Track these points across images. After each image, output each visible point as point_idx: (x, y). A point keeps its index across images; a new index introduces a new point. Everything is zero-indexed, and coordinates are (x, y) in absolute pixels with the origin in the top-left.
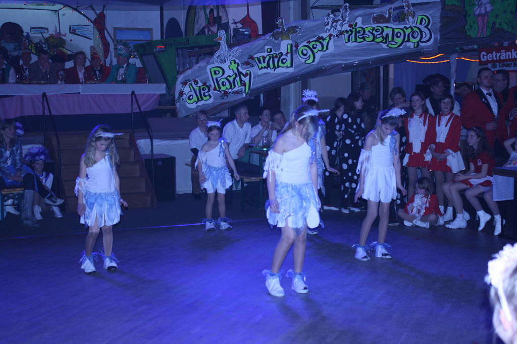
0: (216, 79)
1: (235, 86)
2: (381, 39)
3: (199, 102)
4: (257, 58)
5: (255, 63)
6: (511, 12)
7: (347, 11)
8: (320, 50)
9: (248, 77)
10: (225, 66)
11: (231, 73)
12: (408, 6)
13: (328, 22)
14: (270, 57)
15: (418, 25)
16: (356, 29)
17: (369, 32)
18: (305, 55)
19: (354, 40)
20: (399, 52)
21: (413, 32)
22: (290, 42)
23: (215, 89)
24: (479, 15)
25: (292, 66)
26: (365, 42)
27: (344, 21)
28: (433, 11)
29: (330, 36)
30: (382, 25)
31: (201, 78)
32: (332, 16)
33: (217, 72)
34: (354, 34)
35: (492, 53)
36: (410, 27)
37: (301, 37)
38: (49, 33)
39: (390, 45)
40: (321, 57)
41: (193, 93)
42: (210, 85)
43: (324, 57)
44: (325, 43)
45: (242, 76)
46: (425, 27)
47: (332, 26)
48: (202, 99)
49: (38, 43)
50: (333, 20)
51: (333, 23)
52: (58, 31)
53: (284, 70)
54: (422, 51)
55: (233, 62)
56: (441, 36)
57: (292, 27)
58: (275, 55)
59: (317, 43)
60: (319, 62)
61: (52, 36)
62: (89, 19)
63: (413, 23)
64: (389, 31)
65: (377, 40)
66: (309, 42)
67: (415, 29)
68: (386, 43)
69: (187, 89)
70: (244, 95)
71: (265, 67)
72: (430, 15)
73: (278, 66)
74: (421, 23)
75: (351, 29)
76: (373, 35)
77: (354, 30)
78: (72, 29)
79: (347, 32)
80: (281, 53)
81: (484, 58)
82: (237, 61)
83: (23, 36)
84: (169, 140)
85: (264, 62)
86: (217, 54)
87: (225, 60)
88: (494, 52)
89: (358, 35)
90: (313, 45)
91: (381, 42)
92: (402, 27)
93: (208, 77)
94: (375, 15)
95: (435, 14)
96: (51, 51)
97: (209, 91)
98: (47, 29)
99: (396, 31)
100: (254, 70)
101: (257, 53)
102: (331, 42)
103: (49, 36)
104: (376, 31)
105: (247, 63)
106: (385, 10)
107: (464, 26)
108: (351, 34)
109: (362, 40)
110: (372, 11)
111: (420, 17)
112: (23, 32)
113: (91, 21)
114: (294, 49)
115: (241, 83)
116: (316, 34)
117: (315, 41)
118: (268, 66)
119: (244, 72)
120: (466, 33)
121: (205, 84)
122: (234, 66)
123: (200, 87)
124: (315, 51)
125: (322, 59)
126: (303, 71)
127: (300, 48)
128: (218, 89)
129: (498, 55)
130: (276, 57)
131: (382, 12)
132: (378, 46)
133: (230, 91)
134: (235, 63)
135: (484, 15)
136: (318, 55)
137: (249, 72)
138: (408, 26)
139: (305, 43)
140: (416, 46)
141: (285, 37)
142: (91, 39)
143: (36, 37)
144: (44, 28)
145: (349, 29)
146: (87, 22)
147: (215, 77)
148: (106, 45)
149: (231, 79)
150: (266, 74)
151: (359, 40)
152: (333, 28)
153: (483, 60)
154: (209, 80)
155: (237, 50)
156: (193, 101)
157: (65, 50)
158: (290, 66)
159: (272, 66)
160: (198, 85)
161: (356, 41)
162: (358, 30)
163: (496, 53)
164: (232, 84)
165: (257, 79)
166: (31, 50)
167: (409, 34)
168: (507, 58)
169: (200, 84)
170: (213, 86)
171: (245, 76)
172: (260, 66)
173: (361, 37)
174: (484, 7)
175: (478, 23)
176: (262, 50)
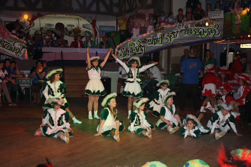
0: (131, 48)
1: (139, 51)
2: (198, 33)
3: (124, 57)
4: (148, 40)
5: (146, 42)
6: (248, 24)
7: (184, 21)
8: (173, 37)
9: (144, 47)
10: (135, 43)
11: (137, 46)
12: (210, 20)
13: (177, 26)
14: (153, 40)
15: (214, 28)
16: (188, 29)
17: (193, 30)
18: (167, 39)
19: (187, 33)
20: (206, 39)
21: (212, 31)
22: (161, 34)
23: (131, 52)
24: (237, 24)
25: (162, 43)
26: (192, 34)
27: (183, 25)
28: (220, 22)
29: (177, 32)
30: (199, 28)
31: (126, 47)
32: (178, 23)
33: (132, 45)
34: (187, 31)
35: (241, 41)
36: (211, 28)
37: (166, 32)
38: (75, 27)
39: (202, 36)
40: (174, 40)
41: (122, 53)
42: (129, 50)
43: (175, 40)
44: (175, 34)
45: (142, 47)
46: (217, 29)
47: (178, 28)
48: (126, 56)
49: (70, 31)
50: (179, 25)
51: (179, 26)
52: (78, 26)
53: (159, 45)
54: (215, 39)
55: (138, 41)
56: (223, 32)
57: (162, 28)
58: (155, 39)
59: (172, 34)
60: (173, 42)
61: (76, 29)
62: (89, 22)
63: (212, 27)
64: (202, 30)
65: (196, 34)
66: (169, 34)
67: (213, 29)
68: (200, 35)
69: (120, 52)
70: (142, 55)
71: (151, 44)
72: (219, 24)
73: (156, 43)
74: (215, 27)
75: (186, 29)
76: (195, 31)
77: (187, 29)
78: (84, 26)
79: (184, 30)
80: (157, 38)
81: (238, 42)
82: (140, 41)
83: (64, 28)
84: (110, 71)
85: (151, 41)
86: (132, 38)
87: (135, 40)
88: (241, 40)
89: (189, 31)
90: (170, 35)
91: (199, 34)
92: (207, 28)
93: (128, 47)
94: (196, 23)
95: (221, 24)
96: (75, 34)
97: (128, 52)
98: (74, 25)
99: (205, 30)
100: (147, 45)
101: (148, 38)
102: (178, 34)
103: (74, 28)
104: (196, 30)
105: (144, 42)
106: (200, 21)
107: (232, 29)
108: (186, 31)
109: (190, 33)
110: (195, 21)
111: (215, 25)
112: (64, 27)
113: (90, 23)
114: (163, 36)
115: (141, 50)
116: (172, 30)
117: (171, 33)
118: (152, 43)
119: (142, 45)
120: (232, 31)
121: (127, 50)
122: (139, 43)
123: (125, 51)
124: (171, 37)
125: (174, 41)
126: (166, 46)
127: (165, 36)
128: (132, 52)
129: (243, 41)
130: (155, 40)
131: (199, 22)
132: (197, 36)
133: (137, 53)
134: (139, 41)
135: (239, 24)
136: (172, 39)
137: (144, 45)
138: (209, 28)
139: (167, 34)
140: (213, 36)
141: (159, 31)
142: (91, 30)
143: (69, 28)
144: (73, 25)
145: (185, 29)
146: (89, 23)
147: (131, 47)
148: (96, 32)
149: (137, 48)
150: (151, 46)
151: (189, 33)
152: (179, 29)
153: (238, 43)
154: (129, 48)
155: (140, 37)
156: (122, 56)
157: (81, 34)
158: (161, 43)
159: (154, 43)
160: (124, 50)
161: (188, 34)
162: (189, 29)
163: (242, 40)
164: (138, 50)
165: (147, 48)
166: (67, 34)
167: (210, 32)
168: (246, 42)
169: (125, 50)
170: (130, 50)
171: (143, 47)
172: (149, 43)
173: (190, 32)
174: (238, 21)
175: (236, 28)
176: (150, 37)
